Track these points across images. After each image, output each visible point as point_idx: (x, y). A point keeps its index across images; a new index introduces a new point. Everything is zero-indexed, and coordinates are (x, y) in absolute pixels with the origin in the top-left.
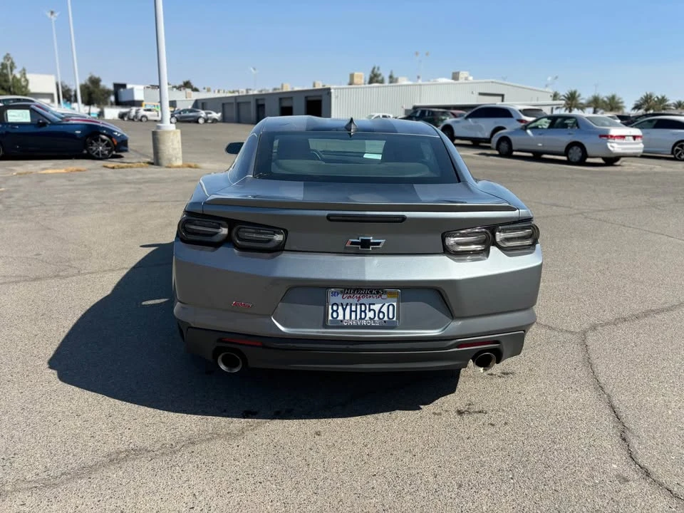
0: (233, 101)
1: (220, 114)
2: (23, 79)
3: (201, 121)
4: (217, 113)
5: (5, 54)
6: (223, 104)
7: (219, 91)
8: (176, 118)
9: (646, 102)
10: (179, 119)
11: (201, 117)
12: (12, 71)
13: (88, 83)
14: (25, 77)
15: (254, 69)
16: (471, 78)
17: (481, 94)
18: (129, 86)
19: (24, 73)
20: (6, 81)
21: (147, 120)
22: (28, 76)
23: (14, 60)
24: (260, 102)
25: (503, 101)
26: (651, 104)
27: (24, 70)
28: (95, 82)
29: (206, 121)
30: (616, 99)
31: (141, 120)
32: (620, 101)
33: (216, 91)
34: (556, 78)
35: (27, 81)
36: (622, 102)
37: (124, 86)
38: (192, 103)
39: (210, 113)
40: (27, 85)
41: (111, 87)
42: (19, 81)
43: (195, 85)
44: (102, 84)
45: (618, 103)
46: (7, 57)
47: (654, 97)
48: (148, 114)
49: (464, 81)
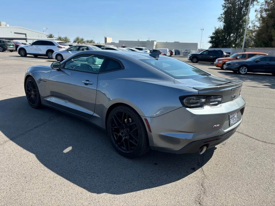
9: (77, 40)
16: (8, 25)
17: (15, 33)
25: (26, 37)
26: (79, 40)
30: (67, 38)
32: (69, 39)
34: (47, 28)
36: (69, 40)
45: (68, 40)
47: (79, 38)
49: (4, 26)
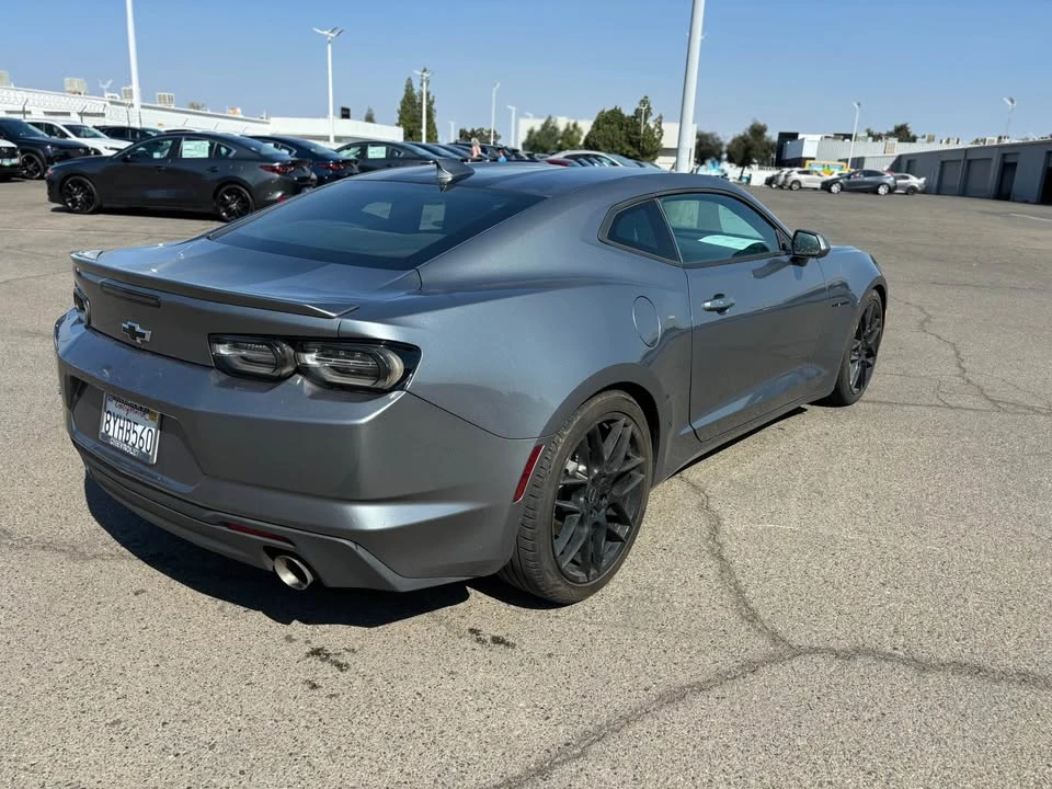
0: (962, 156)
1: (922, 180)
2: (657, 130)
3: (882, 190)
4: (919, 178)
5: (642, 98)
6: (943, 162)
7: (948, 142)
8: (841, 184)
10: (845, 186)
11: (883, 184)
12: (646, 118)
13: (748, 133)
14: (660, 128)
15: (1012, 101)
18: (800, 137)
19: (659, 123)
20: (637, 134)
21: (801, 188)
22: (663, 126)
23: (651, 106)
24: (1010, 160)
27: (661, 117)
28: (758, 131)
29: (891, 191)
31: (790, 188)
33: (944, 141)
35: (661, 132)
37: (794, 136)
38: (891, 161)
39: (907, 178)
40: (660, 138)
41: (775, 138)
42: (651, 132)
43: (913, 131)
44: (768, 134)
46: (644, 102)
48: (802, 178)
